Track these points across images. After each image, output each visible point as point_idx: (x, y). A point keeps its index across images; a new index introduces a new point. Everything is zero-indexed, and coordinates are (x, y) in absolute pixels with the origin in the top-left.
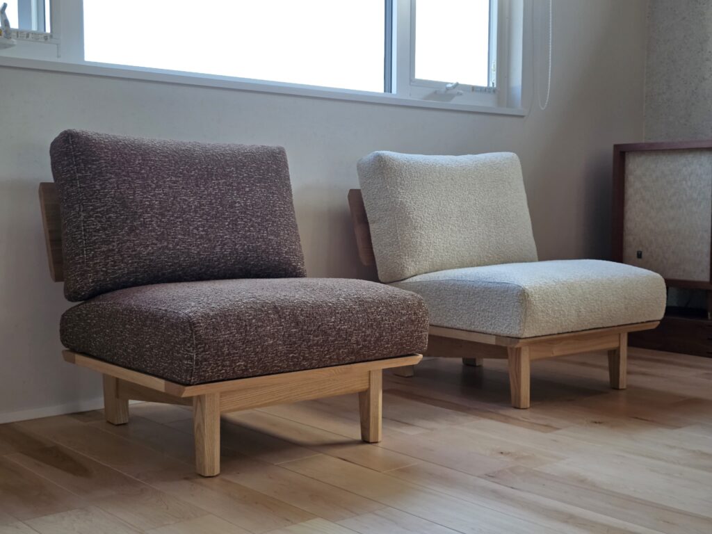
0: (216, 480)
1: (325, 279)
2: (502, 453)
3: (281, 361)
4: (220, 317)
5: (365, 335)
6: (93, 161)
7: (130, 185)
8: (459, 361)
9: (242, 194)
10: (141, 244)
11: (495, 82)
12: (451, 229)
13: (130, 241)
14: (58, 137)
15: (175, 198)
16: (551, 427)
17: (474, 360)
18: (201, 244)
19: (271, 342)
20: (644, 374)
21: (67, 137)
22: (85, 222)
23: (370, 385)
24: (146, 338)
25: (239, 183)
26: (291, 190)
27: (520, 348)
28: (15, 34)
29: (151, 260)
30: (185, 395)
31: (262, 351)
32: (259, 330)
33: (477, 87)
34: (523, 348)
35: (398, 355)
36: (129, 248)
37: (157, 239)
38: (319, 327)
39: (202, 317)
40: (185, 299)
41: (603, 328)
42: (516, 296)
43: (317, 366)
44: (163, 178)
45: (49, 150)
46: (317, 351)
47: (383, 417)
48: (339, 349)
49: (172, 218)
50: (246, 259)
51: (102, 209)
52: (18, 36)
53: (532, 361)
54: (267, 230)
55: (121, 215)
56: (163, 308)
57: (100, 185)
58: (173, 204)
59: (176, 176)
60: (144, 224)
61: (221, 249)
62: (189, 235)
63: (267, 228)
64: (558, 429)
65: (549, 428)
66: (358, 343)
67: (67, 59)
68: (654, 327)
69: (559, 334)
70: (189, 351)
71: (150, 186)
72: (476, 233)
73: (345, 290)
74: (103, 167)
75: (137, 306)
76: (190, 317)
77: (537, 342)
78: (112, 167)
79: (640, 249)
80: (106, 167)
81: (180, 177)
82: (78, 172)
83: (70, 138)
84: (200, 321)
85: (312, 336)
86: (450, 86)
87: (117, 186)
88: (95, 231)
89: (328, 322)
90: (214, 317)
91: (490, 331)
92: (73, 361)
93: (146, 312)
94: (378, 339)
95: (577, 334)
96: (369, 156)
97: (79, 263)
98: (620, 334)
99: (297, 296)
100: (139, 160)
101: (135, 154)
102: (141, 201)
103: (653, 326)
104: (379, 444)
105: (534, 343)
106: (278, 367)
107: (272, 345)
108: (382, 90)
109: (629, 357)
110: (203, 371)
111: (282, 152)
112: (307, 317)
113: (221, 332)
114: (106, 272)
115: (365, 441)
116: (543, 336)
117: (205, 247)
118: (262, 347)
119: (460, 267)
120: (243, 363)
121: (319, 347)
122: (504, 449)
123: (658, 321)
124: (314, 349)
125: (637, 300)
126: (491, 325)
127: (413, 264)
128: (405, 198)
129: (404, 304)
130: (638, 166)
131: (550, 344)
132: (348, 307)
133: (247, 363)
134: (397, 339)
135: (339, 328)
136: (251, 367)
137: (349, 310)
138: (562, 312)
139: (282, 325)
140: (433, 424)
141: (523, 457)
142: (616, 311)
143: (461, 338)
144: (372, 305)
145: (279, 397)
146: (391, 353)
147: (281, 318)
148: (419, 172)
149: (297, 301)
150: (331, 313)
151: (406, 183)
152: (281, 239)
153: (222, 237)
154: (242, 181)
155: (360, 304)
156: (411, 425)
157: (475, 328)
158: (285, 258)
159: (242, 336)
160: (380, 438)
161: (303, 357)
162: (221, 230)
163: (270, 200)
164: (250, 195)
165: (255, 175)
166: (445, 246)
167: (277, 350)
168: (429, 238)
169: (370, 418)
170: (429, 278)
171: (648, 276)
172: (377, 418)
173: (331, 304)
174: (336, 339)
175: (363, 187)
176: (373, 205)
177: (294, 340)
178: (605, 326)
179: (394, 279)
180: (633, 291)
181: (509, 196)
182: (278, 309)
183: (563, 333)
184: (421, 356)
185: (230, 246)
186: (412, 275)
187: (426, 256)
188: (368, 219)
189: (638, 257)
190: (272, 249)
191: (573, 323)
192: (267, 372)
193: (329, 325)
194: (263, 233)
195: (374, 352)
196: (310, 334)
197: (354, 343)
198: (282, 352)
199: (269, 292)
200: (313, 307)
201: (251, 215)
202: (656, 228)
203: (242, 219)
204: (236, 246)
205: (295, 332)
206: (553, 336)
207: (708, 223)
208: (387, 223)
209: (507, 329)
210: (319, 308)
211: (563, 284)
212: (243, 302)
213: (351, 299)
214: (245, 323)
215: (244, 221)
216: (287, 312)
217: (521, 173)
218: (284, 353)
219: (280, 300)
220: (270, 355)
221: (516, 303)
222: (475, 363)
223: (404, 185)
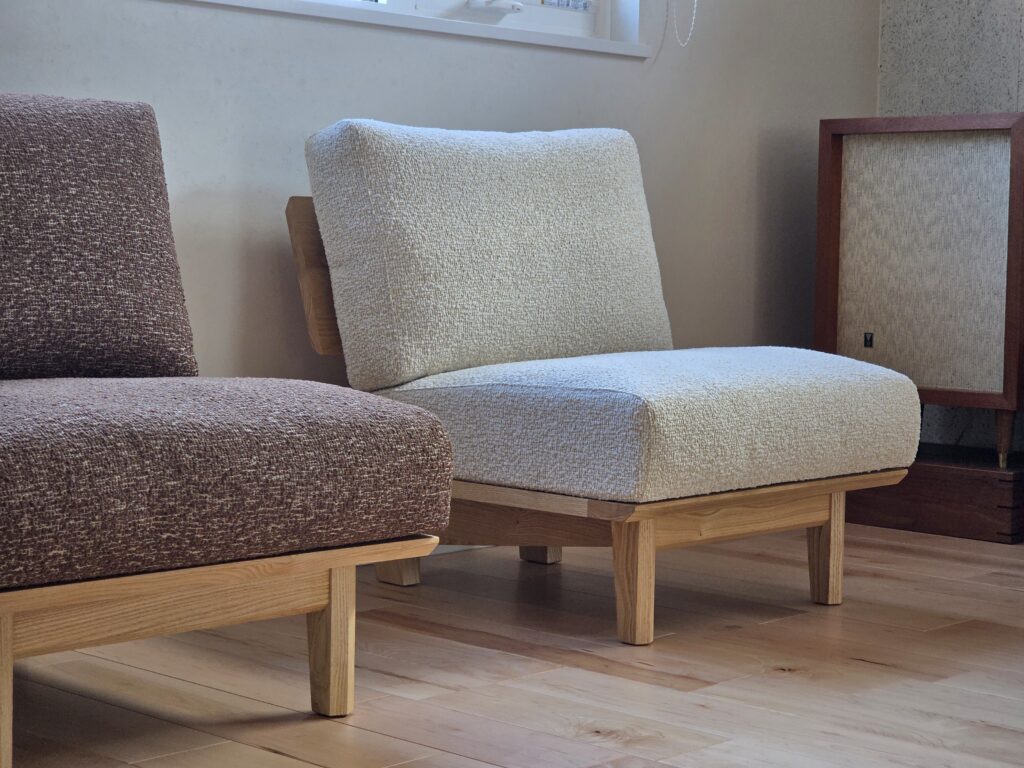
2: (597, 732)
3: (144, 547)
4: (14, 453)
5: (320, 495)
8: (513, 552)
9: (62, 201)
12: (499, 280)
16: (697, 680)
17: (544, 550)
19: (123, 508)
20: (878, 575)
23: (330, 598)
25: (55, 178)
27: (637, 524)
31: (104, 527)
32: (98, 482)
34: (644, 523)
35: (389, 536)
38: (225, 476)
41: (799, 482)
42: (630, 418)
43: (220, 559)
46: (220, 528)
48: (267, 524)
50: (70, 338)
53: (660, 550)
54: (114, 277)
61: (16, 315)
63: (114, 273)
64: (709, 683)
65: (691, 681)
66: (305, 511)
68: (896, 481)
69: (712, 494)
72: (549, 291)
73: (279, 401)
77: (670, 509)
79: (871, 328)
85: (209, 496)
89: (244, 466)
91: (576, 489)
94: (348, 505)
95: (748, 493)
96: (328, 128)
98: (831, 496)
99: (178, 413)
103: (896, 479)
104: (350, 721)
105: (664, 513)
106: (137, 559)
107: (125, 513)
109: (848, 543)
111: (147, 114)
112: (199, 455)
113: (15, 486)
115: (319, 713)
118: (103, 518)
120: (62, 552)
121: (224, 520)
122: (602, 724)
123: (903, 468)
124: (213, 523)
125: (865, 427)
126: (579, 476)
127: (419, 352)
128: (403, 215)
129: (401, 432)
130: (867, 164)
131: (695, 514)
132: (285, 436)
133: (71, 550)
134: (387, 505)
135: (267, 481)
136: (79, 560)
137: (288, 443)
138: (719, 449)
139: (147, 473)
140: (456, 679)
141: (641, 740)
142: (824, 449)
143: (517, 505)
144: (335, 433)
145: (140, 622)
146: (375, 531)
147: (143, 457)
148: (435, 164)
149: (177, 422)
150: (250, 449)
151: (406, 184)
152: (145, 295)
153: (17, 290)
154: (62, 173)
155: (310, 430)
156: (417, 681)
157: (545, 484)
158: (152, 335)
159: (60, 495)
160: (350, 709)
161: (192, 540)
162: (17, 275)
163: (122, 215)
164: (79, 202)
165: (91, 161)
166: (486, 314)
167: (134, 524)
168: (454, 298)
169: (329, 666)
170: (452, 381)
171: (886, 379)
172: (345, 666)
173: (249, 430)
174: (259, 504)
175: (317, 193)
176: (339, 229)
177: (172, 503)
178: (801, 479)
179: (380, 384)
180: (858, 408)
181: (615, 216)
182: (137, 439)
183: (721, 492)
184: (436, 539)
185: (35, 309)
186: (416, 375)
187: (447, 336)
188: (328, 259)
189: (866, 345)
190: (125, 316)
191: (741, 471)
192: (114, 569)
193: (245, 474)
194: (106, 284)
195: (339, 529)
196: (207, 492)
197: (298, 512)
198: (145, 528)
199: (118, 405)
200: (212, 435)
201: (80, 245)
202: (902, 288)
203: (61, 252)
204: (48, 308)
205: (174, 486)
206: (702, 499)
207: (1001, 281)
208: (366, 267)
209: (612, 486)
210: (224, 438)
211: (722, 393)
212: (62, 424)
213: (291, 421)
214: (65, 467)
215: (65, 258)
216: (156, 445)
217: (639, 171)
218: (151, 531)
219: (142, 421)
220: (120, 535)
221: (630, 433)
222: (546, 558)
223: (402, 188)
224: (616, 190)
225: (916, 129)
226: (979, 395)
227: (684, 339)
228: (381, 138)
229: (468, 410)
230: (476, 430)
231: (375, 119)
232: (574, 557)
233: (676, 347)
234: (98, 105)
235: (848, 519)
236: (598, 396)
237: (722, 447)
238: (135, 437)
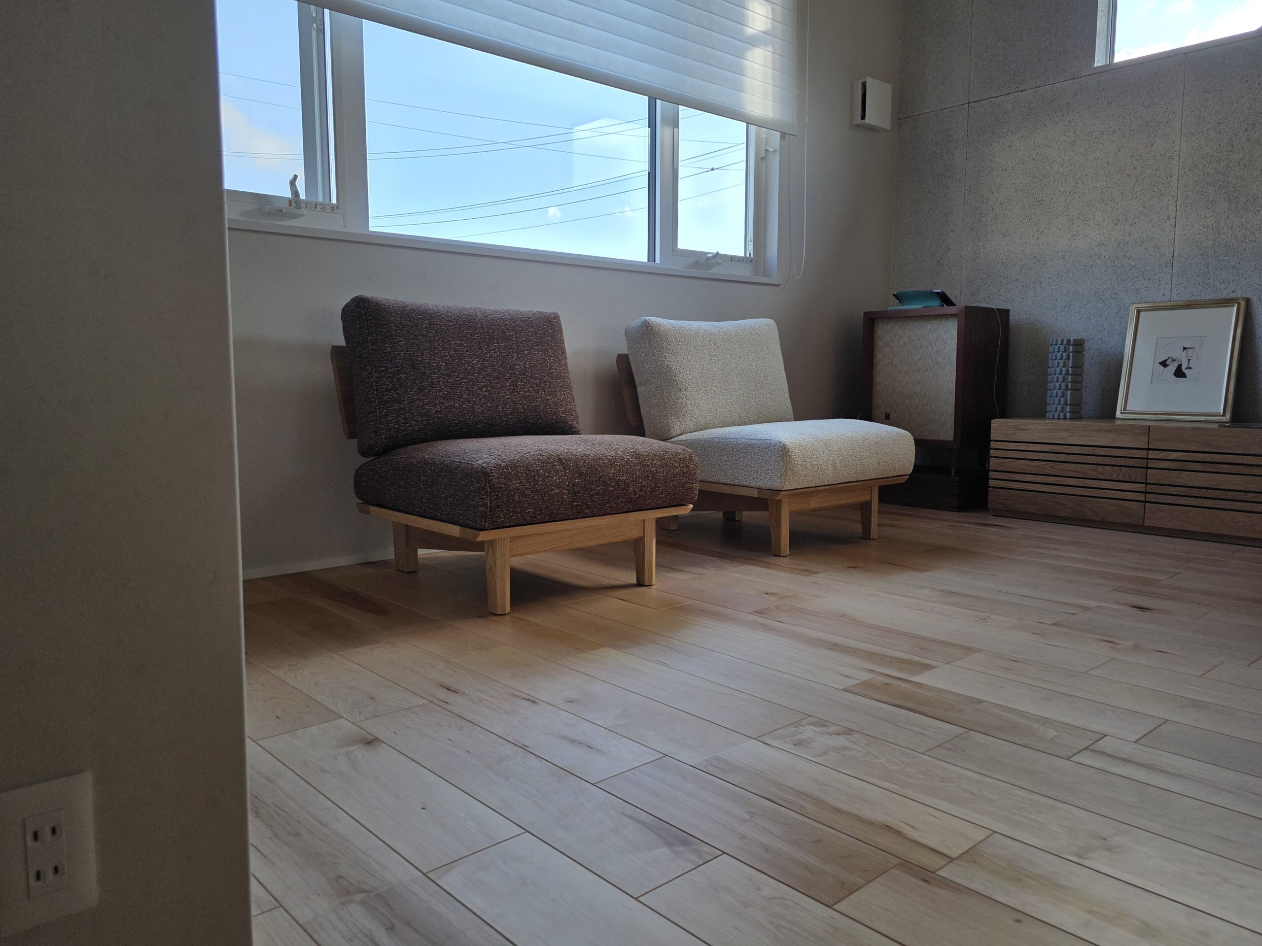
0: (508, 617)
1: (602, 435)
2: (767, 593)
3: (566, 509)
4: (511, 467)
5: (641, 486)
6: (384, 324)
7: (418, 348)
8: (720, 515)
9: (521, 357)
10: (430, 403)
11: (752, 252)
12: (714, 391)
13: (419, 399)
14: (349, 302)
15: (460, 360)
16: (810, 571)
17: (734, 513)
18: (485, 403)
19: (558, 491)
20: (893, 526)
21: (359, 302)
22: (377, 382)
23: (644, 533)
24: (441, 488)
25: (518, 347)
26: (566, 354)
27: (781, 500)
28: (304, 205)
29: (439, 418)
30: (479, 539)
31: (549, 500)
32: (546, 480)
33: (735, 257)
34: (784, 500)
35: (671, 505)
36: (418, 407)
37: (444, 399)
38: (600, 477)
39: (495, 467)
40: (477, 451)
41: (857, 481)
42: (778, 452)
43: (598, 514)
44: (449, 341)
45: (340, 315)
46: (599, 500)
47: (656, 565)
48: (618, 499)
49: (457, 379)
50: (526, 418)
51: (393, 370)
52: (306, 207)
53: (791, 514)
54: (545, 391)
55: (411, 376)
56: (457, 460)
57: (391, 347)
58: (458, 365)
59: (460, 340)
60: (432, 384)
61: (503, 408)
62: (473, 395)
63: (544, 389)
64: (817, 573)
65: (809, 572)
66: (635, 493)
67: (352, 228)
68: (903, 481)
69: (816, 487)
70: (483, 499)
71: (437, 348)
72: (737, 396)
73: (622, 444)
74: (393, 331)
75: (431, 459)
76: (483, 467)
77: (796, 493)
78: (401, 331)
79: (888, 411)
80: (396, 330)
81: (464, 340)
82: (370, 336)
83: (361, 303)
84: (493, 471)
85: (594, 486)
86: (710, 255)
87: (407, 348)
88: (387, 391)
89: (608, 473)
90: (506, 467)
91: (753, 484)
92: (368, 513)
93: (440, 464)
94: (653, 490)
95: (833, 487)
96: (636, 322)
97: (372, 421)
98: (872, 487)
99: (579, 450)
100: (426, 324)
101: (422, 319)
102: (429, 363)
103: (903, 480)
104: (654, 587)
105: (794, 495)
106: (563, 514)
107: (558, 493)
108: (646, 261)
109: (880, 512)
110: (497, 517)
111: (556, 317)
112: (589, 468)
113: (512, 481)
114: (398, 429)
115: (640, 584)
116: (801, 489)
117: (489, 406)
118: (549, 495)
119: (722, 427)
120: (532, 510)
121: (600, 497)
122: (768, 591)
123: (906, 475)
124: (595, 498)
125: (888, 455)
126: (754, 478)
127: (679, 424)
128: (671, 361)
129: (676, 458)
130: (886, 332)
131: (808, 496)
132: (626, 460)
133: (536, 510)
134: (670, 490)
135: (618, 479)
136: (539, 514)
137: (627, 463)
138: (819, 466)
139: (567, 476)
140: (701, 570)
141: (787, 597)
142: (869, 466)
143: (723, 492)
144: (647, 458)
145: (563, 542)
146: (665, 502)
147: (565, 469)
148: (684, 338)
149: (579, 453)
150: (611, 465)
151: (671, 347)
152: (558, 399)
153: (503, 397)
154: (521, 345)
155: (636, 457)
156: (680, 571)
157: (738, 482)
158: (561, 417)
159: (531, 485)
160: (654, 582)
161: (586, 505)
162: (503, 390)
163: (548, 363)
164: (529, 357)
165: (533, 339)
166: (708, 406)
167: (562, 498)
168: (694, 399)
169: (644, 563)
170: (694, 437)
171: (898, 433)
172: (651, 563)
173: (610, 457)
174: (616, 490)
175: (631, 352)
176: (641, 368)
177: (578, 489)
178: (858, 480)
179: (664, 439)
180: (885, 447)
181: (767, 360)
182: (562, 461)
183: (820, 486)
184: (691, 506)
185: (511, 405)
186: (677, 434)
187: (691, 417)
188: (636, 382)
189: (886, 419)
190: (549, 408)
191: (830, 476)
192: (554, 519)
193: (609, 476)
194: (541, 394)
195: (650, 501)
196: (593, 484)
197: (632, 493)
198: (566, 500)
199: (553, 447)
200: (594, 459)
201: (530, 377)
202: (904, 391)
203: (522, 380)
204: (517, 405)
205: (578, 482)
206: (811, 489)
207: (952, 386)
208: (654, 385)
209: (769, 483)
210: (600, 460)
211: (820, 440)
212: (531, 455)
213: (628, 453)
214: (533, 473)
215: (523, 382)
216: (571, 463)
217: (778, 338)
218: (569, 501)
219: (564, 453)
220: (556, 503)
221: (777, 458)
222: (735, 517)
223: (669, 349)
224: (767, 348)
225: (911, 315)
226: (942, 441)
227: (800, 415)
228: (660, 326)
229: (702, 449)
230: (705, 458)
231: (657, 317)
232: (747, 516)
233: (796, 419)
234: (535, 313)
235: (879, 502)
236: (762, 442)
237: (821, 465)
238: (562, 460)
